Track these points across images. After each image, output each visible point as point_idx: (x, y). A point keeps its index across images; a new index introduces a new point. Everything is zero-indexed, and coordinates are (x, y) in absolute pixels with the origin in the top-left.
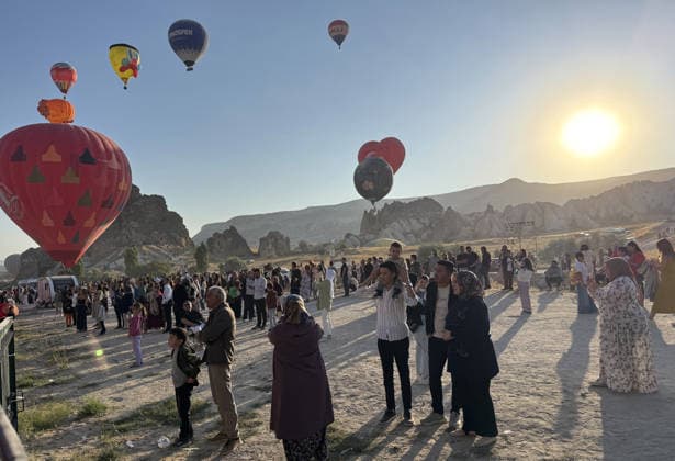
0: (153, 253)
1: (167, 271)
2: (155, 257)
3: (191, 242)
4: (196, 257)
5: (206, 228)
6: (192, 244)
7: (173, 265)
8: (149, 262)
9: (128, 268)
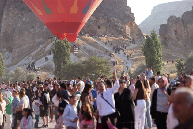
0: (89, 47)
1: (107, 72)
2: (91, 53)
3: (137, 32)
4: (145, 54)
5: (158, 10)
6: (140, 34)
7: (115, 63)
8: (83, 59)
9: (58, 68)
